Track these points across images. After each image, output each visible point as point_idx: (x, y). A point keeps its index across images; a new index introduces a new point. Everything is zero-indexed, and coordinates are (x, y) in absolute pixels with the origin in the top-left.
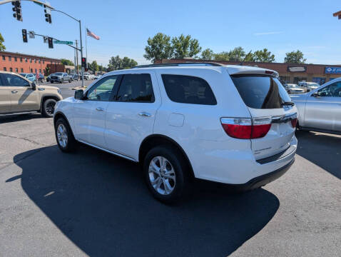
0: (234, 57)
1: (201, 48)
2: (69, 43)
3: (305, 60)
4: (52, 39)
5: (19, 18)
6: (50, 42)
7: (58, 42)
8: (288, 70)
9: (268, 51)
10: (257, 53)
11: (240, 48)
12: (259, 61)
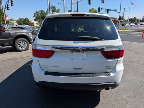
2: (115, 10)
4: (108, 9)
5: (89, 3)
6: (108, 11)
7: (111, 10)
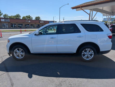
0: (17, 17)
1: (2, 14)
3: (41, 19)
8: (39, 22)
9: (30, 16)
10: (26, 16)
11: (18, 14)
12: (27, 19)
